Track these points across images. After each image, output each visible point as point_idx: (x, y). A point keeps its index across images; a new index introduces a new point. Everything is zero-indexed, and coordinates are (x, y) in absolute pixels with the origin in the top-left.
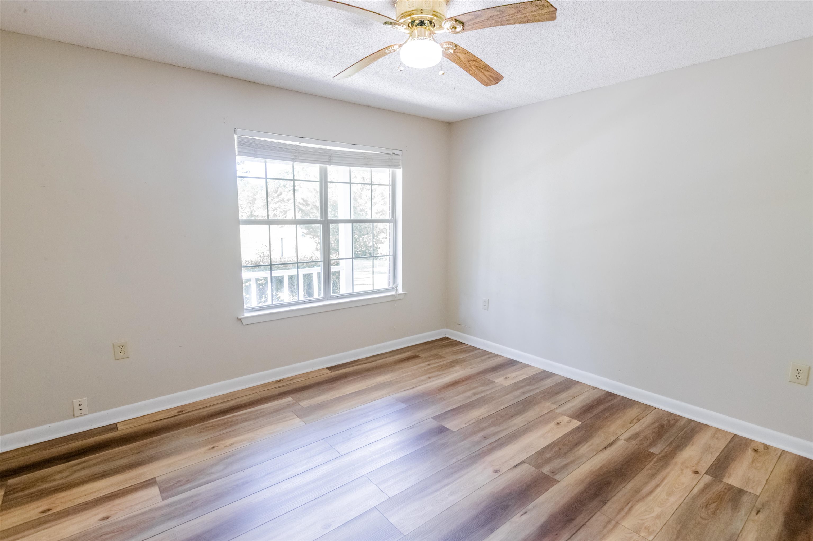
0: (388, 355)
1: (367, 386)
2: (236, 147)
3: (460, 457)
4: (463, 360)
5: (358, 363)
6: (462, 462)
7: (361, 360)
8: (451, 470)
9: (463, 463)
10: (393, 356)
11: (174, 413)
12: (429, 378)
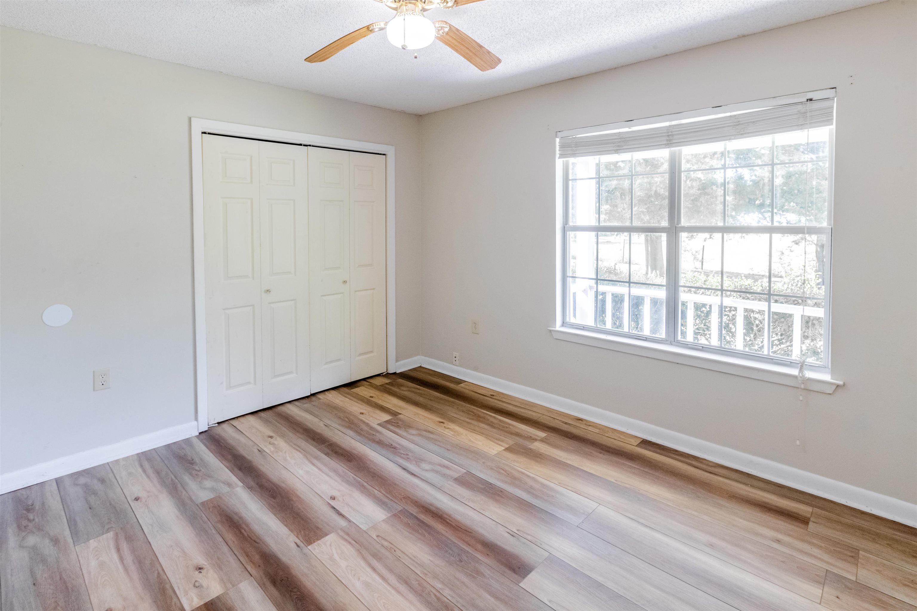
0: (761, 485)
1: (616, 481)
2: (558, 148)
3: (447, 592)
4: (880, 600)
5: (690, 461)
6: (435, 595)
7: (704, 461)
8: (417, 582)
9: (433, 597)
10: (768, 491)
11: (489, 394)
12: (711, 546)
